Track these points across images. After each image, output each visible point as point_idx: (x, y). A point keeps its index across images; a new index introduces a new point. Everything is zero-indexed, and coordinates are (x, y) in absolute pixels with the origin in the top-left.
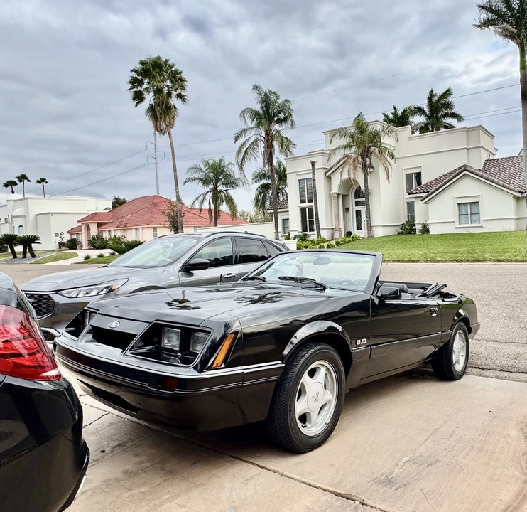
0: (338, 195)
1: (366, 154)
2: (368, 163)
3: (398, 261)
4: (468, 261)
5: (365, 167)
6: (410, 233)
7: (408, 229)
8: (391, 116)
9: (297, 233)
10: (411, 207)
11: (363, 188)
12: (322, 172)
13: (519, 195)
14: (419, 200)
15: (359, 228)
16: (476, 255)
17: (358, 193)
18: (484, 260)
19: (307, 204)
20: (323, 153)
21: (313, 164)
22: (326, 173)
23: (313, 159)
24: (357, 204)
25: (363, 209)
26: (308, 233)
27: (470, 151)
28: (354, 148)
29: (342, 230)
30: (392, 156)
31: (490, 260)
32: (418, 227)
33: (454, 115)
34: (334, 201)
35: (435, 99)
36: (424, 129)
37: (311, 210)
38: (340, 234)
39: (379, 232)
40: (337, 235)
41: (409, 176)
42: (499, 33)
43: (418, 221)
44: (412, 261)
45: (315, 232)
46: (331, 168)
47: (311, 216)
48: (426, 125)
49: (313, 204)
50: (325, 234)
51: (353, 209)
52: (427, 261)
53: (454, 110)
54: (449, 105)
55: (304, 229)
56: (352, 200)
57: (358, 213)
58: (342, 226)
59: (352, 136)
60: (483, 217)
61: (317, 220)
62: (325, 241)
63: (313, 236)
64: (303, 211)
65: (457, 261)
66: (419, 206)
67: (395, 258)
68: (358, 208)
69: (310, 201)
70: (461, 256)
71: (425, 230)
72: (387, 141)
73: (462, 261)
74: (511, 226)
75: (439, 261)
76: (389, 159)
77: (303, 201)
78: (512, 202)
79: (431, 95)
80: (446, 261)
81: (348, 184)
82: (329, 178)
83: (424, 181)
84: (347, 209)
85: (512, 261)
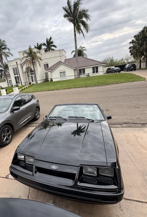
0: (26, 72)
1: (33, 59)
2: (34, 62)
3: (49, 91)
4: (68, 89)
5: (33, 63)
6: (47, 81)
7: (46, 80)
8: (36, 46)
9: (15, 85)
10: (46, 74)
11: (33, 69)
12: (20, 65)
13: (75, 69)
14: (49, 72)
15: (33, 81)
16: (69, 87)
17: (31, 71)
18: (72, 88)
19: (16, 75)
20: (19, 59)
21: (17, 63)
22: (21, 65)
23: (17, 61)
24: (31, 74)
25: (33, 76)
26: (18, 84)
27: (61, 57)
28: (29, 57)
29: (28, 82)
30: (41, 59)
31: (73, 88)
32: (50, 80)
33: (54, 46)
34: (25, 74)
35: (48, 40)
36: (46, 51)
37: (18, 77)
38: (28, 83)
39: (39, 82)
40: (27, 84)
41: (45, 65)
42: (68, 20)
43: (49, 78)
44: (53, 90)
45: (20, 84)
46: (22, 64)
47: (18, 79)
48: (47, 49)
49: (18, 75)
50: (23, 84)
51: (30, 76)
52: (57, 90)
53: (54, 44)
54: (52, 42)
55: (17, 83)
56: (30, 73)
57: (32, 77)
58: (28, 81)
59: (28, 53)
60: (66, 76)
61: (21, 80)
62: (24, 86)
63: (20, 85)
64: (16, 78)
65: (65, 89)
66: (49, 73)
67: (48, 90)
68: (32, 75)
69: (17, 74)
70: (65, 88)
71: (52, 80)
72: (38, 55)
73: (66, 89)
74: (73, 78)
75: (60, 89)
76: (40, 60)
77: (15, 75)
78: (73, 71)
79: (47, 40)
80: (62, 89)
81: (28, 68)
82: (22, 67)
83: (49, 66)
84: (29, 76)
85: (78, 88)
